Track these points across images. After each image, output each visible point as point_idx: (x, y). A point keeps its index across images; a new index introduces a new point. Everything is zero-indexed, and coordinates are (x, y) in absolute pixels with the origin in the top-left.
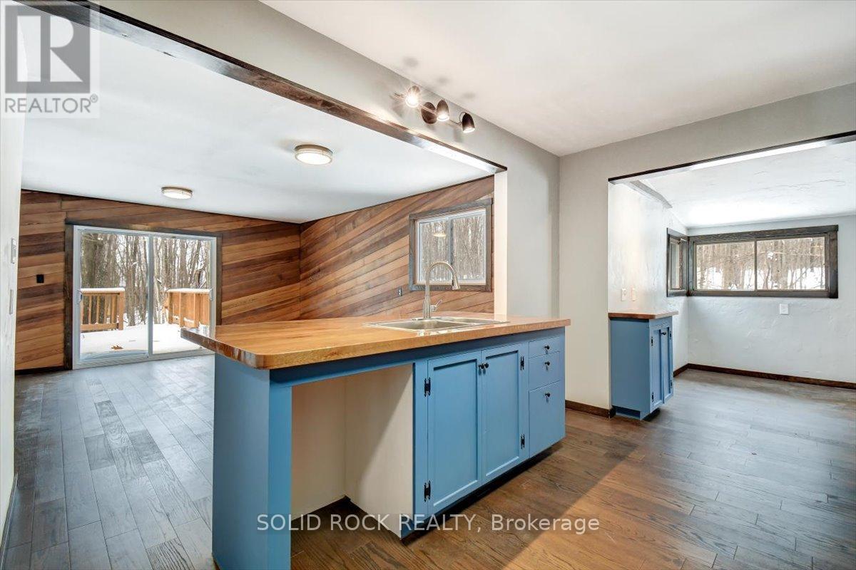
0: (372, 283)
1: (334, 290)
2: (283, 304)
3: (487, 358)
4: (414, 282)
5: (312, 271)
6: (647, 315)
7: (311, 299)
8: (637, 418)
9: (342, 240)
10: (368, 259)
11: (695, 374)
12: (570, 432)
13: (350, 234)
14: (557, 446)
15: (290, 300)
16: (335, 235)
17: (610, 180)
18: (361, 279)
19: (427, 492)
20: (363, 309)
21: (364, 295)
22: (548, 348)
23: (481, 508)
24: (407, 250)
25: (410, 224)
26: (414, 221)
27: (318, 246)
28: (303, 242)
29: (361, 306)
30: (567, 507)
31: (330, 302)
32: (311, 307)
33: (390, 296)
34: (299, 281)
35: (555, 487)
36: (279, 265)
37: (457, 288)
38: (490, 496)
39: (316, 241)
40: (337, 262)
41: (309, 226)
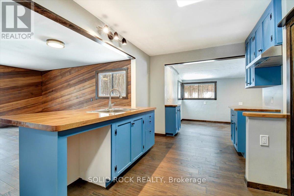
0: (79, 96)
1: (60, 99)
2: (33, 105)
3: (134, 121)
4: (98, 96)
5: (48, 91)
6: (175, 106)
7: (48, 103)
8: (172, 136)
9: (64, 79)
10: (77, 87)
11: (184, 122)
12: (156, 142)
13: (68, 77)
14: (152, 147)
15: (37, 103)
16: (60, 77)
17: (165, 65)
18: (73, 95)
19: (116, 169)
20: (75, 106)
21: (76, 101)
22: (150, 116)
23: (132, 171)
24: (95, 84)
25: (96, 74)
26: (98, 73)
27: (52, 81)
28: (44, 79)
29: (74, 105)
30: (158, 165)
31: (58, 104)
32: (49, 106)
33: (88, 101)
34: (42, 95)
35: (154, 160)
36: (31, 89)
37: (121, 98)
38: (134, 166)
39: (50, 79)
40: (62, 88)
41: (47, 73)
